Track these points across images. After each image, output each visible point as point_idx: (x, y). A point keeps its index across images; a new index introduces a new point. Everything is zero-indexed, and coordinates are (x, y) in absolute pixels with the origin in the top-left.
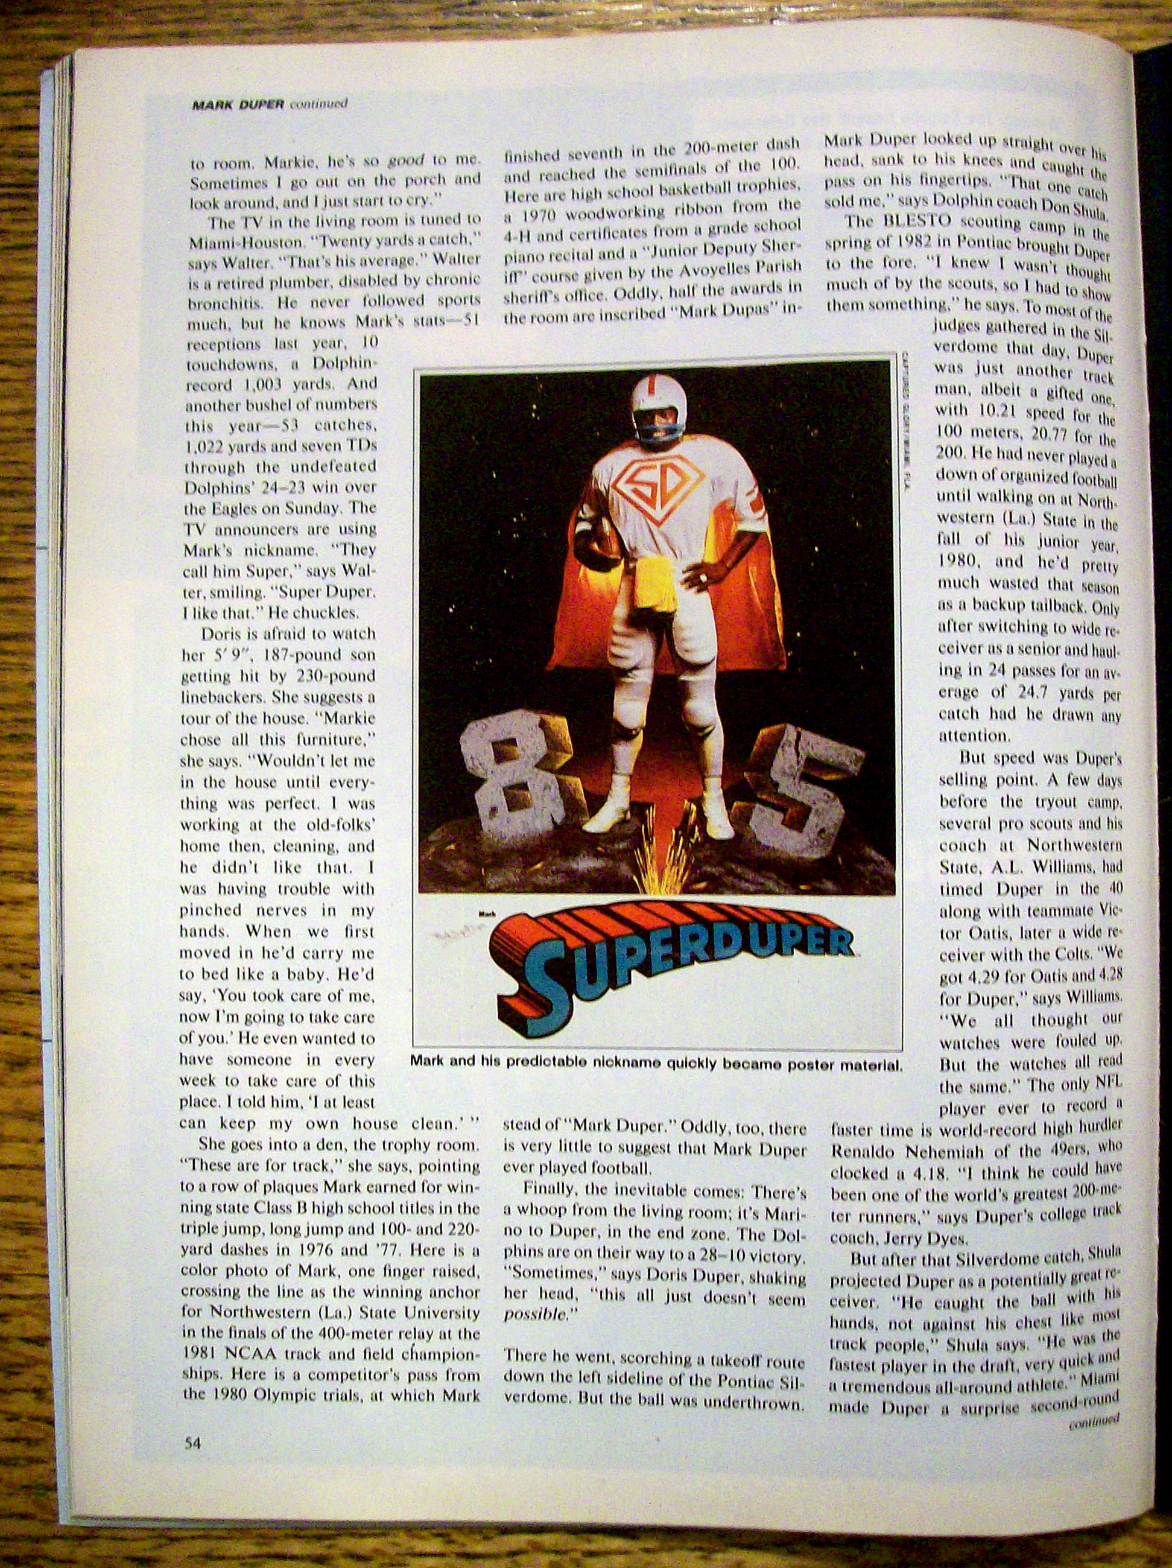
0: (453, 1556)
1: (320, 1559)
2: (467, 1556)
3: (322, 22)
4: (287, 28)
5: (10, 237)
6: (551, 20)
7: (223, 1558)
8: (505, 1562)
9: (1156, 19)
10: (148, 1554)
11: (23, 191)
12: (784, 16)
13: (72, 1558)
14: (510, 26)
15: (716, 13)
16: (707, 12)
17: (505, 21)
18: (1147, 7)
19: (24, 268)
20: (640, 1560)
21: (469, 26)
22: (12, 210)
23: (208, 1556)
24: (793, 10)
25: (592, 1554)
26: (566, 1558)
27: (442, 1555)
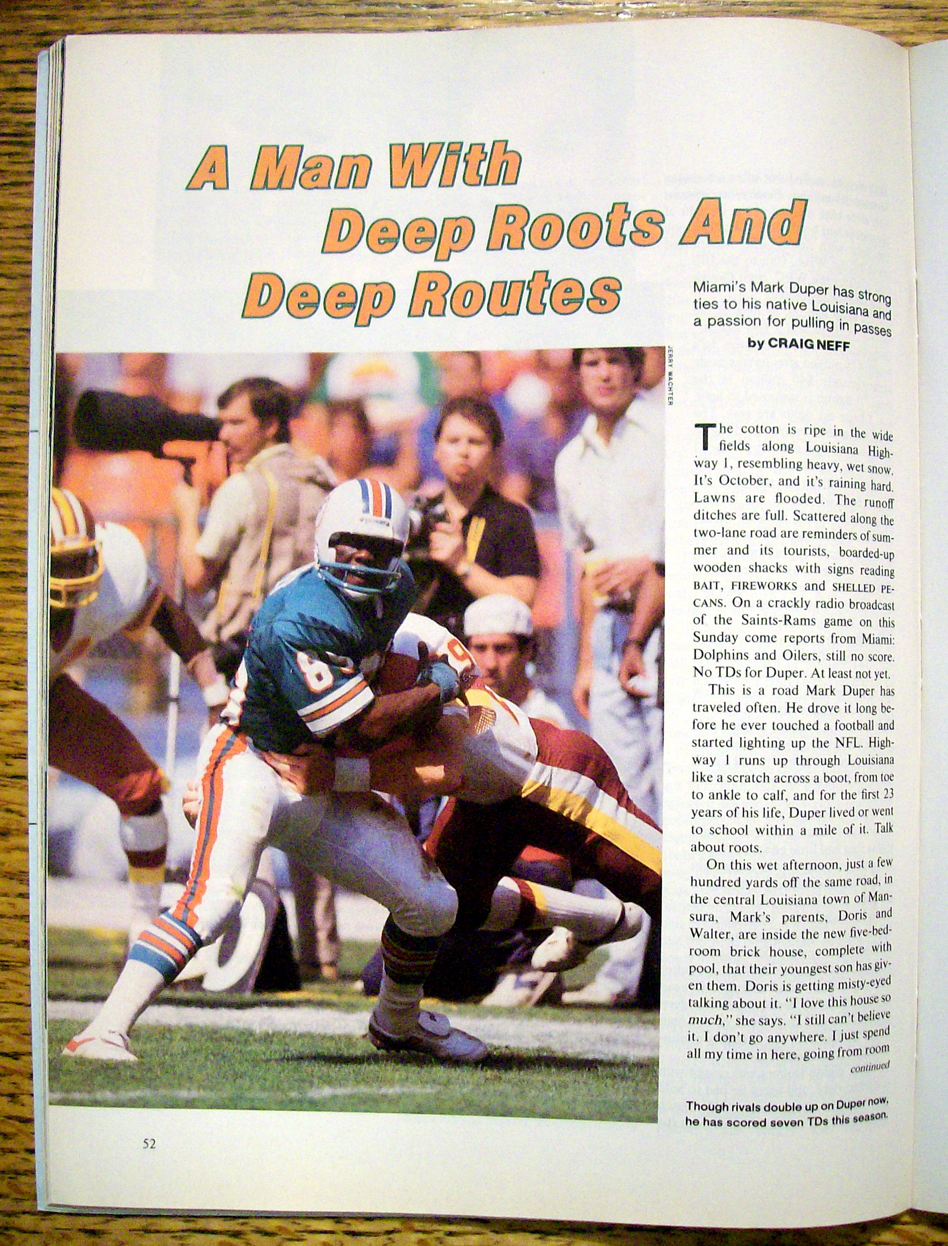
0: (342, 1234)
1: (236, 1234)
2: (354, 1234)
3: (259, 9)
4: (231, 13)
5: (7, 174)
6: (441, 11)
7: (157, 1232)
8: (383, 1239)
9: (924, 18)
10: (97, 1227)
11: (18, 139)
12: (626, 10)
13: (38, 1230)
14: (408, 14)
15: (573, 7)
16: (565, 6)
17: (405, 11)
18: (917, 8)
19: (20, 201)
20: (491, 1239)
21: (376, 14)
22: (10, 154)
23: (147, 1231)
24: (634, 6)
25: (450, 1234)
26: (431, 1236)
27: (332, 1232)
